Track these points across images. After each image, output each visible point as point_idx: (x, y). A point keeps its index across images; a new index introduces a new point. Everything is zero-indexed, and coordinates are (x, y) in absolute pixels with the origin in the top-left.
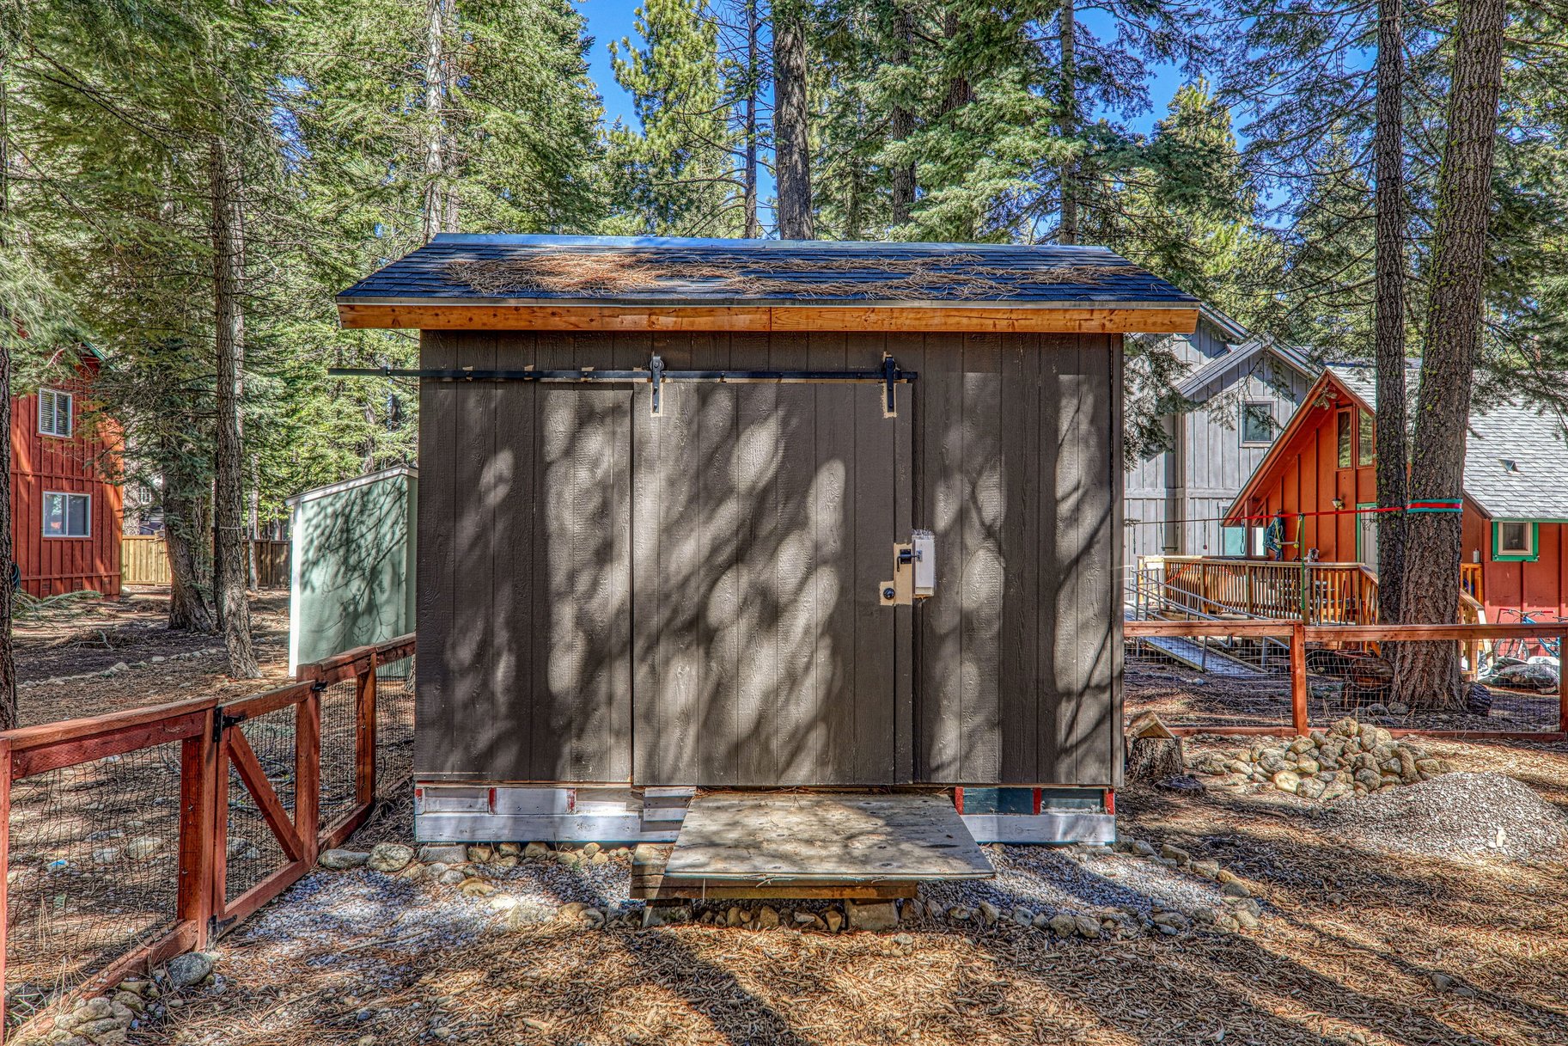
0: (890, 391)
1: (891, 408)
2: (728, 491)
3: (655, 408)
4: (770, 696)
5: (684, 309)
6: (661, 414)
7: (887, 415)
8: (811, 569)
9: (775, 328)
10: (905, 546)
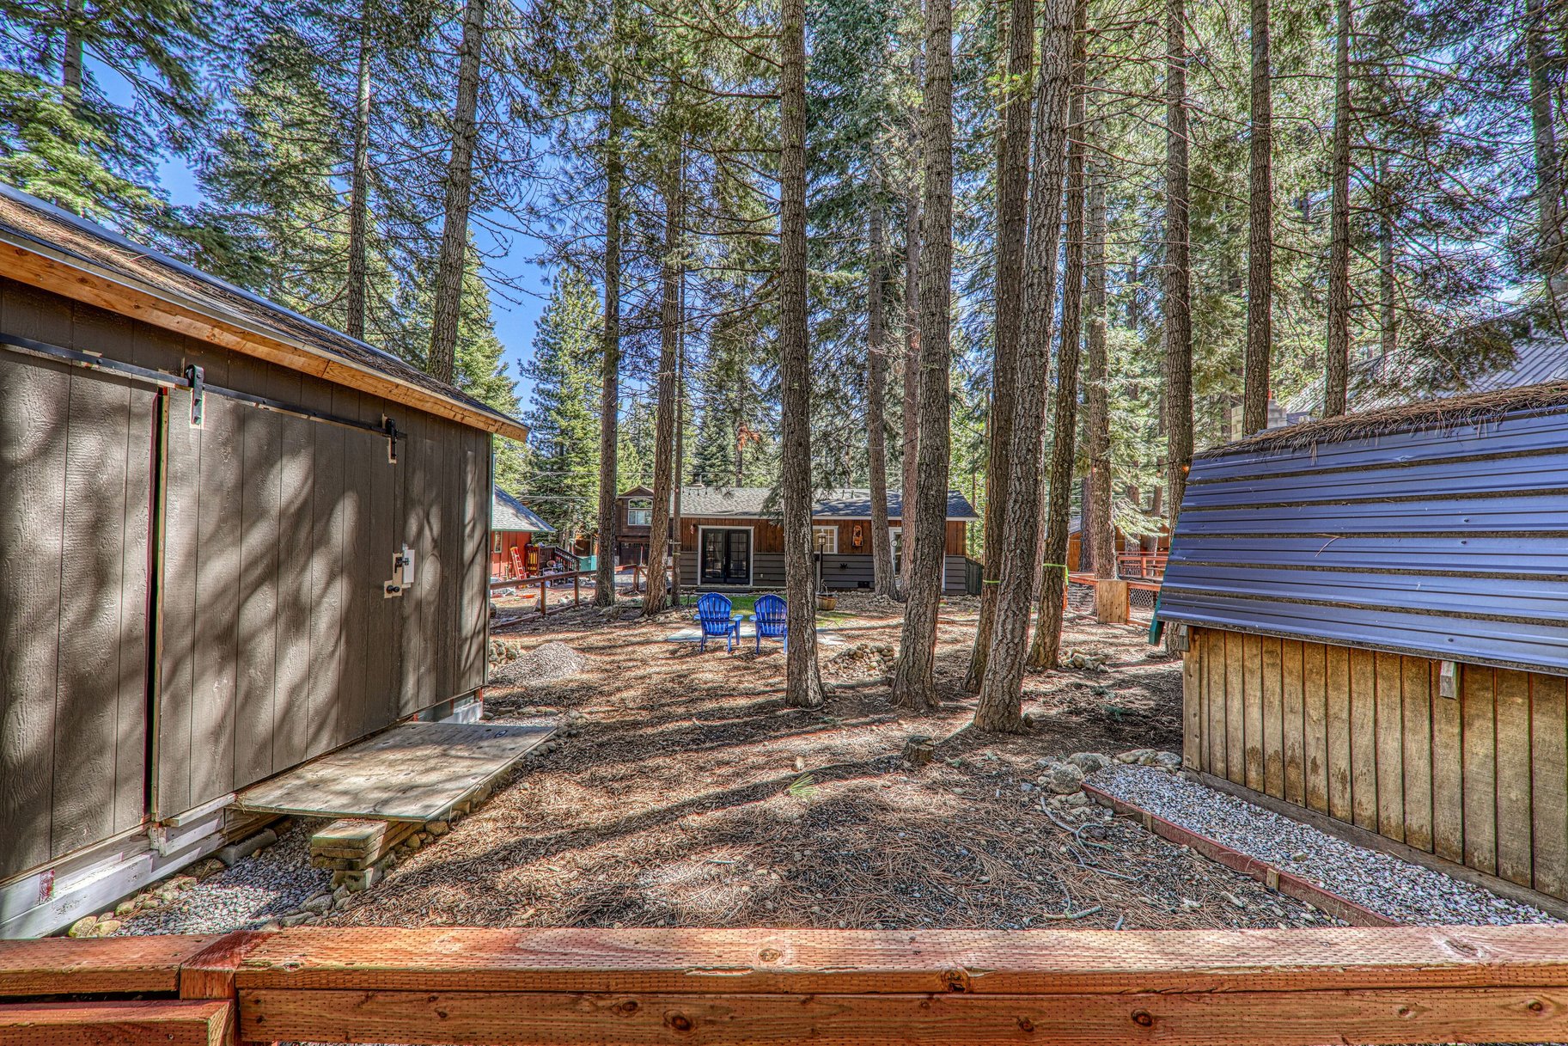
0: (393, 443)
1: (393, 456)
2: (260, 514)
3: (196, 419)
4: (294, 691)
5: (253, 335)
6: (202, 426)
7: (391, 461)
8: (331, 578)
9: (325, 376)
10: (399, 555)
